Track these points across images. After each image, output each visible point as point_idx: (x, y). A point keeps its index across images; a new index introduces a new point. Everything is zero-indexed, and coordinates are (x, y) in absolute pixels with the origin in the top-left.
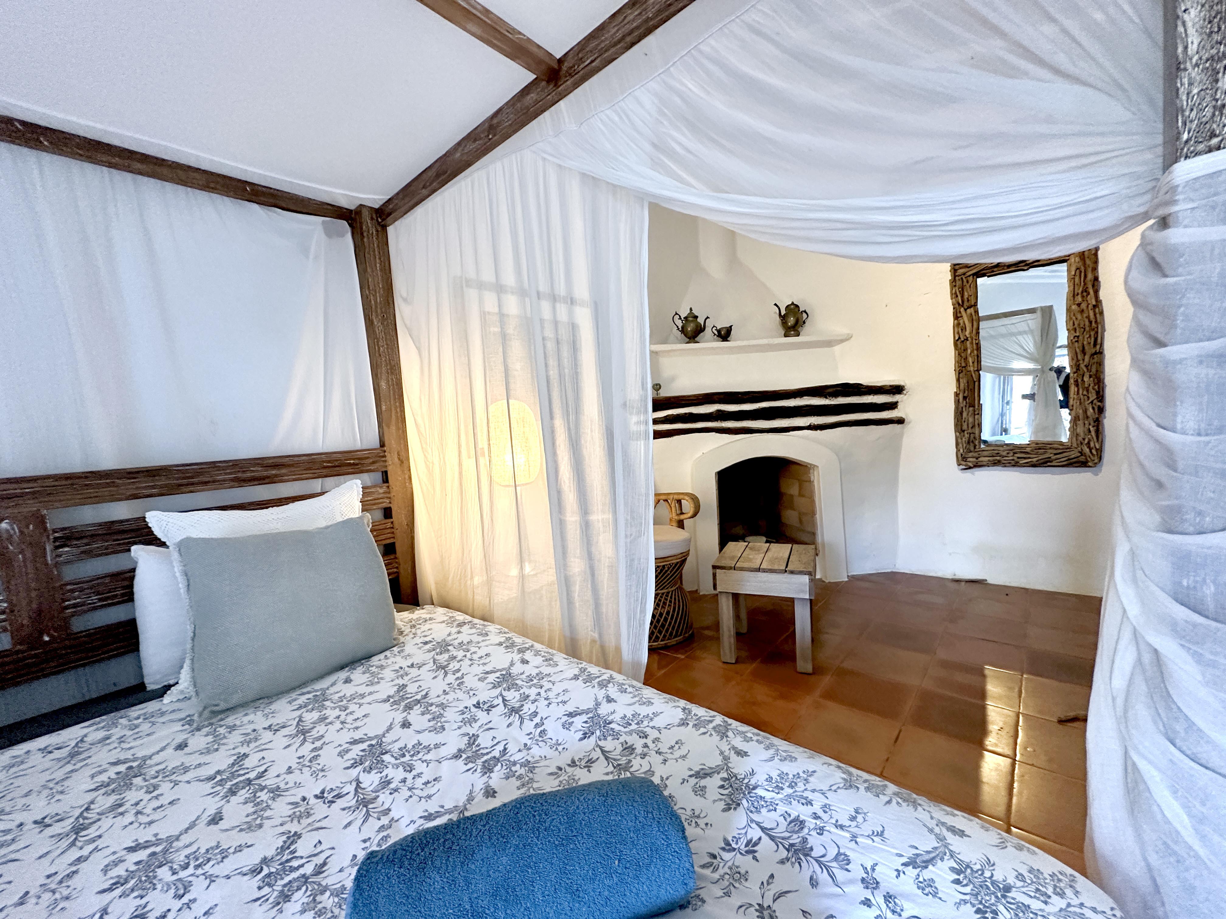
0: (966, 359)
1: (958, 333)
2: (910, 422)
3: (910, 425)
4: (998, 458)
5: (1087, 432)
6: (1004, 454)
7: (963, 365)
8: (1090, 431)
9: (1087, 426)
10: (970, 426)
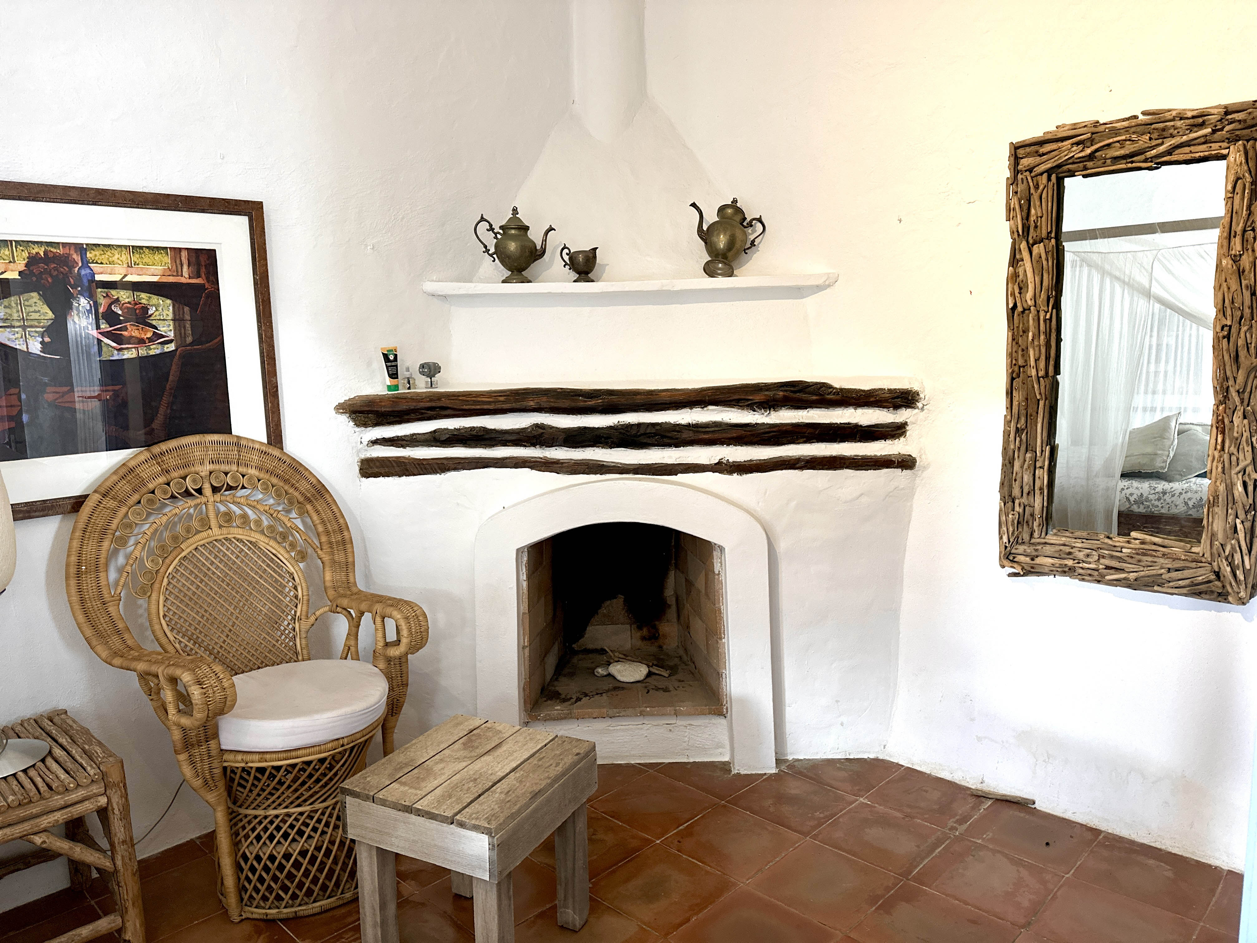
0: (1025, 351)
1: (1013, 294)
2: (925, 468)
3: (926, 474)
4: (1070, 563)
5: (1230, 532)
6: (1081, 555)
7: (1021, 362)
8: (1235, 530)
9: (1230, 519)
10: (1026, 490)
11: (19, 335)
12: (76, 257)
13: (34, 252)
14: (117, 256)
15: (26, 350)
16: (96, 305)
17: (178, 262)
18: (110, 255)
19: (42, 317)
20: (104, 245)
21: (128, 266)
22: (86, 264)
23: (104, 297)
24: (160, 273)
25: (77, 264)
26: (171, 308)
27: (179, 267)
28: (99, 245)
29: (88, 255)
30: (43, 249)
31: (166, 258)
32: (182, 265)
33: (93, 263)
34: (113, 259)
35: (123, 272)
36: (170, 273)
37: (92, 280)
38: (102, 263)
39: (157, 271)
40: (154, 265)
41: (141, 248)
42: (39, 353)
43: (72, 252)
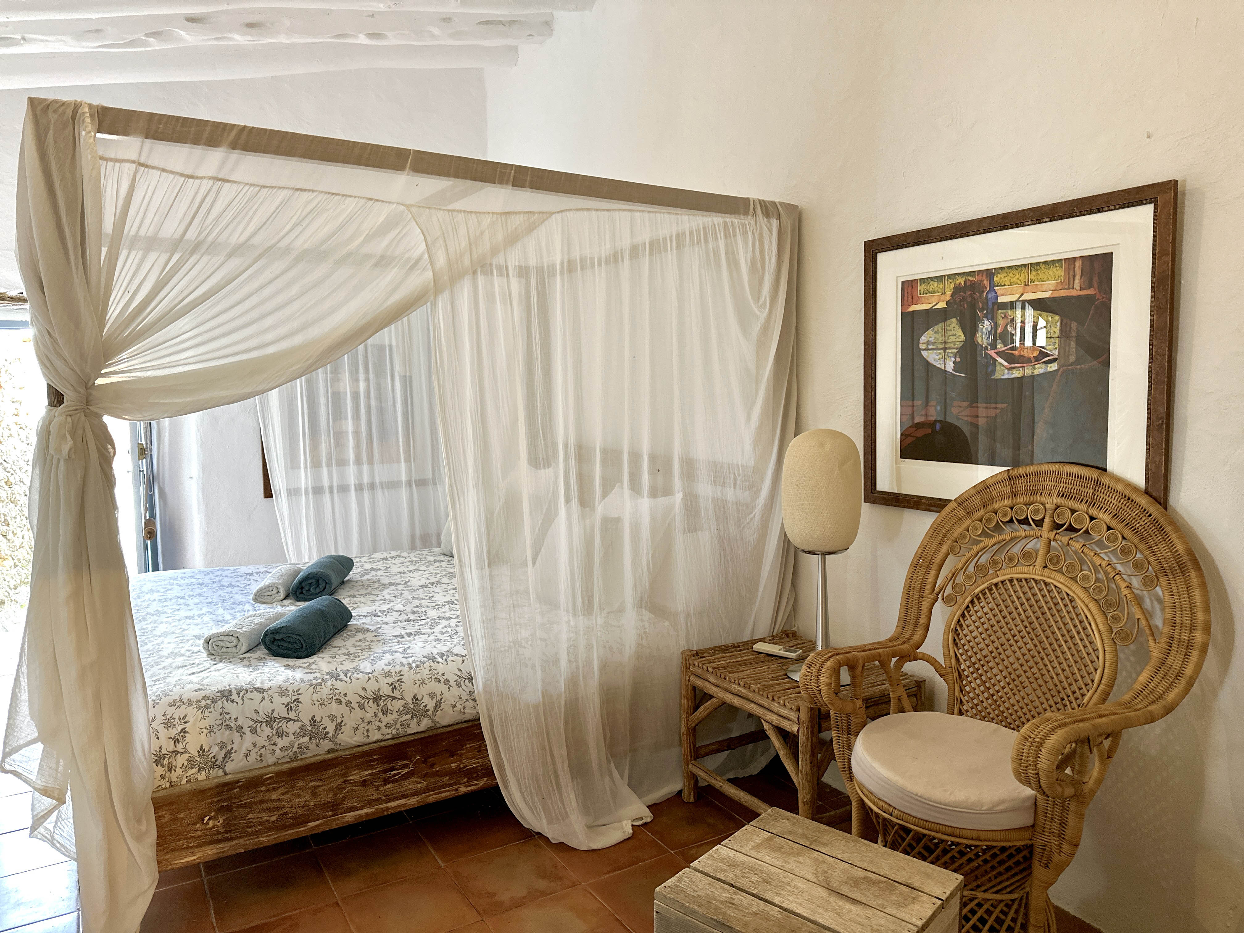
11: (940, 356)
12: (986, 283)
13: (958, 282)
14: (1018, 276)
15: (943, 368)
16: (996, 325)
17: (1071, 273)
18: (1012, 276)
19: (957, 340)
20: (1008, 267)
21: (1025, 285)
22: (992, 289)
23: (1003, 318)
24: (1052, 287)
25: (986, 288)
26: (1059, 324)
27: (1072, 279)
28: (1004, 268)
29: (996, 279)
30: (964, 279)
31: (1060, 271)
32: (1074, 276)
33: (998, 286)
34: (1014, 279)
35: (1020, 291)
36: (1061, 287)
37: (996, 303)
38: (1004, 285)
39: (1050, 286)
40: (1048, 280)
41: (1038, 264)
42: (951, 371)
43: (984, 278)
